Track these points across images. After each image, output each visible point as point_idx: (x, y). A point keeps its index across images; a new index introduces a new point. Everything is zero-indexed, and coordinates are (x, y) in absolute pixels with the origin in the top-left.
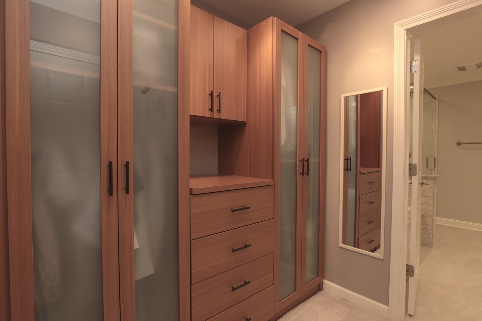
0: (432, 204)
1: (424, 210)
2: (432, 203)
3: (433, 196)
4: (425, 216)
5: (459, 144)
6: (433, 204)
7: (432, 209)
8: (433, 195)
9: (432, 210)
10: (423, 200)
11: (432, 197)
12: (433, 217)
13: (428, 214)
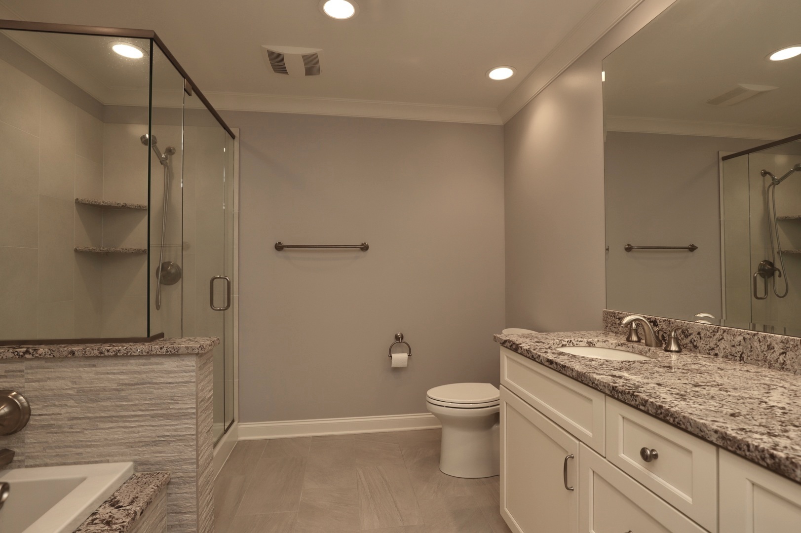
0: (194, 437)
1: (171, 461)
2: (194, 432)
3: (194, 411)
4: (173, 483)
5: (279, 247)
6: (197, 436)
7: (194, 453)
8: (194, 406)
9: (195, 457)
10: (168, 430)
11: (193, 413)
12: (197, 481)
13: (181, 474)
